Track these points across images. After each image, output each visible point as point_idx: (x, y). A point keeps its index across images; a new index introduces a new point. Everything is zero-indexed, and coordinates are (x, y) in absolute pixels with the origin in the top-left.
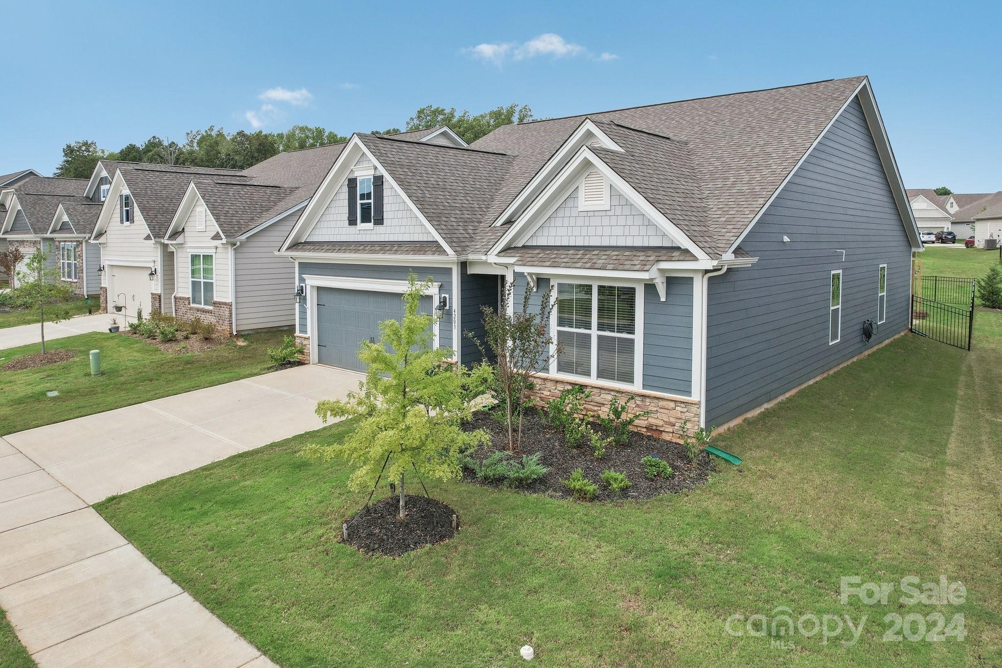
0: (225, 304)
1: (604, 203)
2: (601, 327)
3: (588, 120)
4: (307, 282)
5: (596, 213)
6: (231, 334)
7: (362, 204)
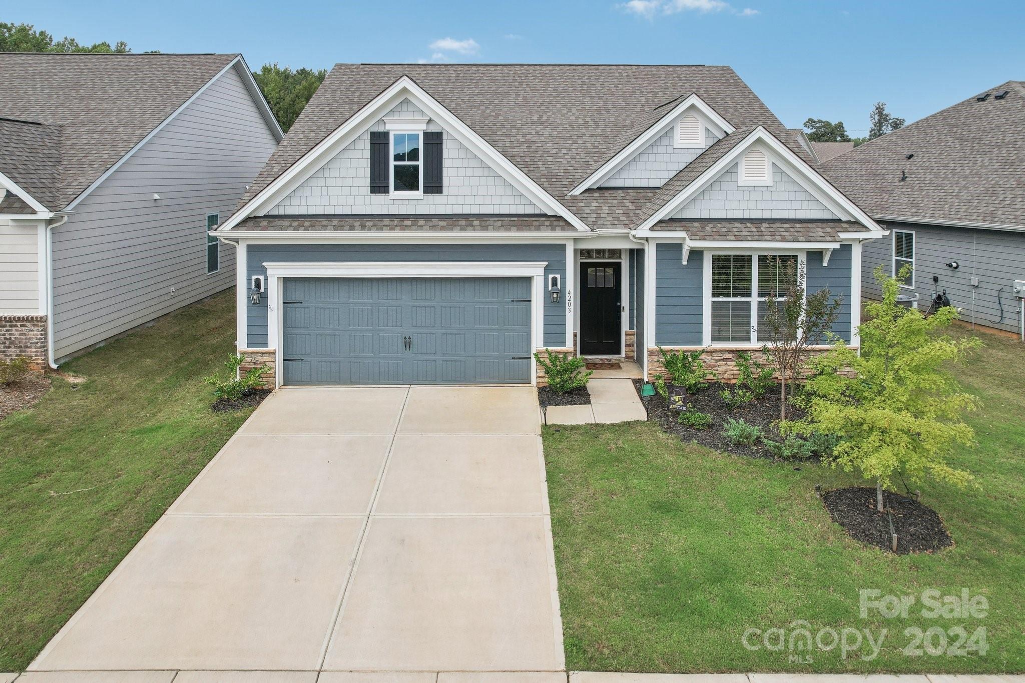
0: (31, 320)
1: (767, 178)
2: (761, 293)
3: (694, 95)
4: (269, 272)
5: (757, 189)
6: (47, 368)
7: (395, 166)
